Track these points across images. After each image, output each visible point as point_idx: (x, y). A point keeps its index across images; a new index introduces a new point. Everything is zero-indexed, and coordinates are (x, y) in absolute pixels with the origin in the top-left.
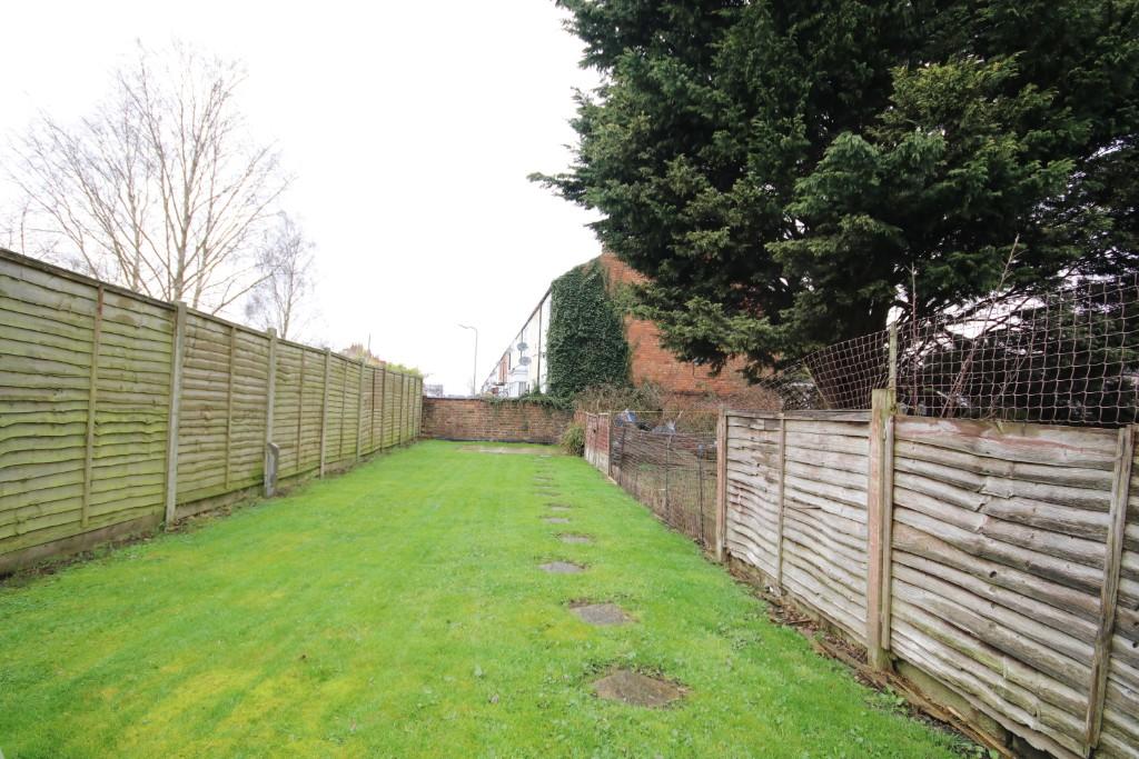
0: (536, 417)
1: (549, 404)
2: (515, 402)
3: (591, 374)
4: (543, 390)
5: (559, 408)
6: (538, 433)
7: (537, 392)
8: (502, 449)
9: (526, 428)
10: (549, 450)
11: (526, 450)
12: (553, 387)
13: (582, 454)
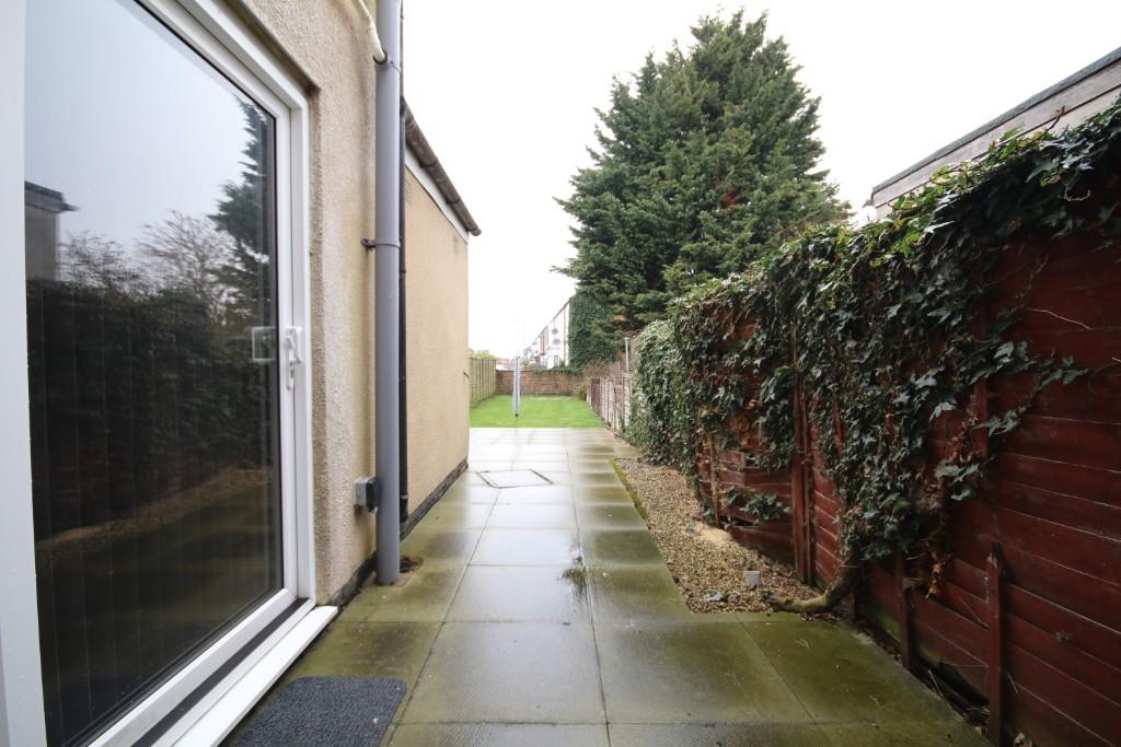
0: (562, 378)
1: (569, 372)
2: (550, 371)
3: (594, 353)
4: (567, 363)
5: (575, 374)
6: (564, 388)
7: (563, 364)
8: (543, 398)
9: (557, 386)
10: (569, 398)
11: (556, 398)
12: (572, 361)
13: (585, 399)
